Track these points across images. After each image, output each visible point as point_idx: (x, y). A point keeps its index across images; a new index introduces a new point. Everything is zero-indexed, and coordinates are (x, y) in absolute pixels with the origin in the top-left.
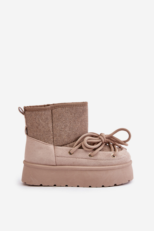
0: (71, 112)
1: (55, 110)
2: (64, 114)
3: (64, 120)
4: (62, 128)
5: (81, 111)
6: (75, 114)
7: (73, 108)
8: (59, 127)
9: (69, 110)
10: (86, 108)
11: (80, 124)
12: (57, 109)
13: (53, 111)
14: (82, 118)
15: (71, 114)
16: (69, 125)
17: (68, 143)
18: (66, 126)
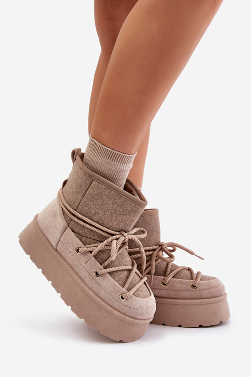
0: (115, 200)
1: (97, 183)
2: (104, 198)
3: (99, 205)
4: (90, 212)
6: (118, 206)
7: (122, 197)
9: (113, 197)
12: (100, 185)
13: (94, 183)
14: (124, 217)
15: (113, 204)
16: (101, 215)
17: (87, 236)
18: (97, 213)
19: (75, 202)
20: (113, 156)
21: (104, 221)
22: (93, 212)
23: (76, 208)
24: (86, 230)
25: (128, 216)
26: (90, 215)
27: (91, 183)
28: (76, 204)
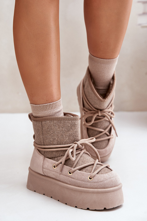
0: (59, 125)
1: (44, 122)
2: (52, 127)
3: (52, 134)
4: (51, 141)
5: (69, 125)
6: (62, 128)
7: (61, 121)
8: (48, 140)
9: (57, 124)
10: (74, 123)
11: (67, 138)
12: (46, 122)
13: (43, 123)
14: (70, 132)
15: (59, 128)
16: (57, 138)
17: (56, 156)
18: (54, 139)
19: (41, 141)
20: (44, 107)
21: (60, 141)
22: (52, 140)
23: (43, 144)
24: (54, 153)
25: (71, 130)
26: (51, 142)
27: (42, 124)
28: (42, 142)
